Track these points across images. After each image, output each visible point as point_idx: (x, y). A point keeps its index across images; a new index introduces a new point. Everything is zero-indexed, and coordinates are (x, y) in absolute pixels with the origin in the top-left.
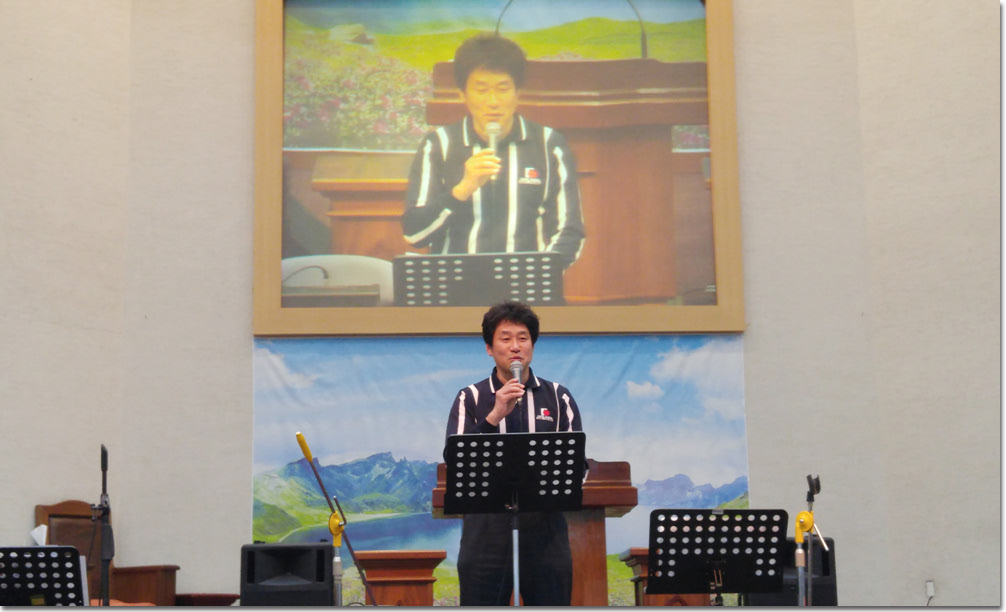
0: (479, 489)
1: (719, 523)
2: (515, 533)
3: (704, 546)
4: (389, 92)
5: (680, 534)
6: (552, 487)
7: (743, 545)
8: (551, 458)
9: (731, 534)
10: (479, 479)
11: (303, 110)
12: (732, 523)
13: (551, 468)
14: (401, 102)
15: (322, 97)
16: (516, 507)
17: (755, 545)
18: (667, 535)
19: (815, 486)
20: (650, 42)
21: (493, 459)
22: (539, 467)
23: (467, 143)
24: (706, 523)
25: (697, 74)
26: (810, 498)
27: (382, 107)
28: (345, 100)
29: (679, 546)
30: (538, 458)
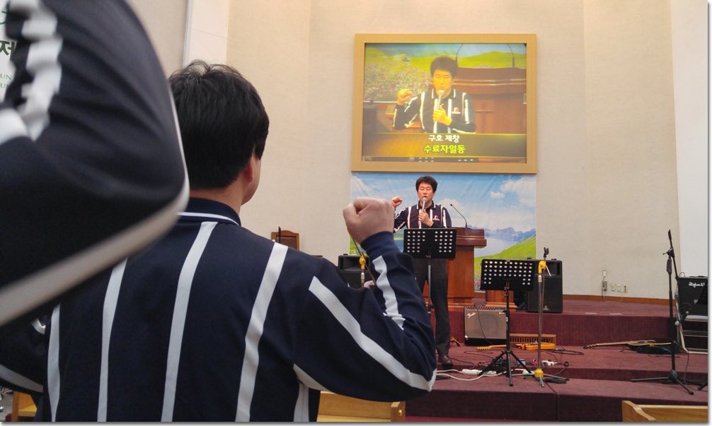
0: (416, 250)
1: (508, 265)
2: (429, 266)
3: (503, 273)
5: (493, 269)
6: (445, 248)
7: (518, 273)
8: (444, 238)
9: (513, 269)
10: (416, 246)
12: (513, 265)
13: (443, 242)
16: (430, 256)
17: (522, 273)
18: (488, 268)
19: (547, 252)
21: (421, 238)
22: (439, 242)
23: (433, 97)
24: (503, 265)
26: (545, 256)
29: (493, 273)
30: (439, 238)
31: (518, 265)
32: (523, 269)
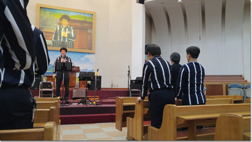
0: (60, 68)
1: (87, 73)
2: (64, 73)
3: (85, 76)
4: (54, 21)
5: (83, 74)
6: (69, 68)
7: (90, 76)
8: (68, 65)
9: (88, 75)
10: (60, 67)
11: (42, 21)
12: (89, 73)
13: (68, 66)
14: (55, 22)
15: (45, 20)
16: (64, 71)
17: (91, 76)
18: (81, 74)
19: (98, 70)
20: (86, 19)
21: (61, 65)
22: (67, 66)
23: (61, 27)
24: (86, 73)
25: (91, 23)
26: (97, 71)
27: (53, 22)
28: (48, 21)
29: (83, 76)
30: (67, 65)
31: (90, 74)
32: (91, 75)
